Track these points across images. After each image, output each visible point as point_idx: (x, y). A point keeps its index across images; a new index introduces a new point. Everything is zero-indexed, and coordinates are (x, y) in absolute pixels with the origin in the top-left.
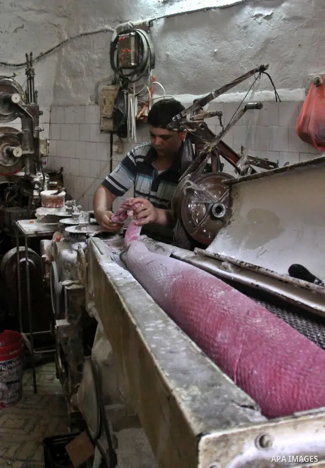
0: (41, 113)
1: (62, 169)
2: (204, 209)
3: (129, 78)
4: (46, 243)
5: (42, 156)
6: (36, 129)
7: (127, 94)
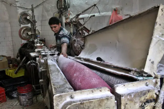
0: (36, 22)
1: (45, 39)
2: (79, 46)
3: (63, 11)
4: (37, 59)
5: (37, 34)
6: (35, 26)
7: (62, 16)
